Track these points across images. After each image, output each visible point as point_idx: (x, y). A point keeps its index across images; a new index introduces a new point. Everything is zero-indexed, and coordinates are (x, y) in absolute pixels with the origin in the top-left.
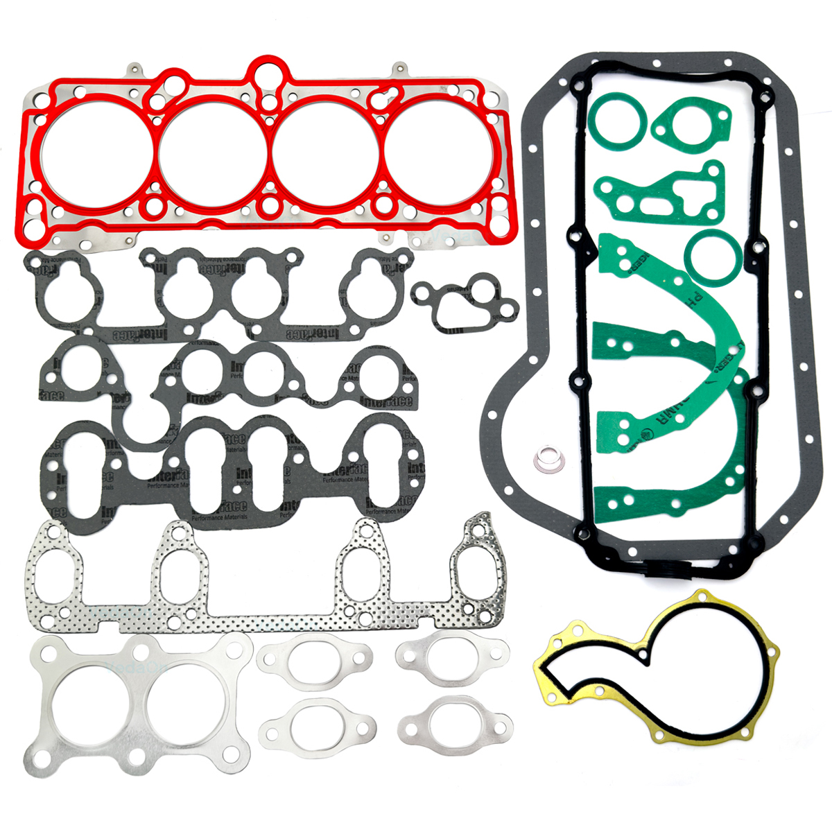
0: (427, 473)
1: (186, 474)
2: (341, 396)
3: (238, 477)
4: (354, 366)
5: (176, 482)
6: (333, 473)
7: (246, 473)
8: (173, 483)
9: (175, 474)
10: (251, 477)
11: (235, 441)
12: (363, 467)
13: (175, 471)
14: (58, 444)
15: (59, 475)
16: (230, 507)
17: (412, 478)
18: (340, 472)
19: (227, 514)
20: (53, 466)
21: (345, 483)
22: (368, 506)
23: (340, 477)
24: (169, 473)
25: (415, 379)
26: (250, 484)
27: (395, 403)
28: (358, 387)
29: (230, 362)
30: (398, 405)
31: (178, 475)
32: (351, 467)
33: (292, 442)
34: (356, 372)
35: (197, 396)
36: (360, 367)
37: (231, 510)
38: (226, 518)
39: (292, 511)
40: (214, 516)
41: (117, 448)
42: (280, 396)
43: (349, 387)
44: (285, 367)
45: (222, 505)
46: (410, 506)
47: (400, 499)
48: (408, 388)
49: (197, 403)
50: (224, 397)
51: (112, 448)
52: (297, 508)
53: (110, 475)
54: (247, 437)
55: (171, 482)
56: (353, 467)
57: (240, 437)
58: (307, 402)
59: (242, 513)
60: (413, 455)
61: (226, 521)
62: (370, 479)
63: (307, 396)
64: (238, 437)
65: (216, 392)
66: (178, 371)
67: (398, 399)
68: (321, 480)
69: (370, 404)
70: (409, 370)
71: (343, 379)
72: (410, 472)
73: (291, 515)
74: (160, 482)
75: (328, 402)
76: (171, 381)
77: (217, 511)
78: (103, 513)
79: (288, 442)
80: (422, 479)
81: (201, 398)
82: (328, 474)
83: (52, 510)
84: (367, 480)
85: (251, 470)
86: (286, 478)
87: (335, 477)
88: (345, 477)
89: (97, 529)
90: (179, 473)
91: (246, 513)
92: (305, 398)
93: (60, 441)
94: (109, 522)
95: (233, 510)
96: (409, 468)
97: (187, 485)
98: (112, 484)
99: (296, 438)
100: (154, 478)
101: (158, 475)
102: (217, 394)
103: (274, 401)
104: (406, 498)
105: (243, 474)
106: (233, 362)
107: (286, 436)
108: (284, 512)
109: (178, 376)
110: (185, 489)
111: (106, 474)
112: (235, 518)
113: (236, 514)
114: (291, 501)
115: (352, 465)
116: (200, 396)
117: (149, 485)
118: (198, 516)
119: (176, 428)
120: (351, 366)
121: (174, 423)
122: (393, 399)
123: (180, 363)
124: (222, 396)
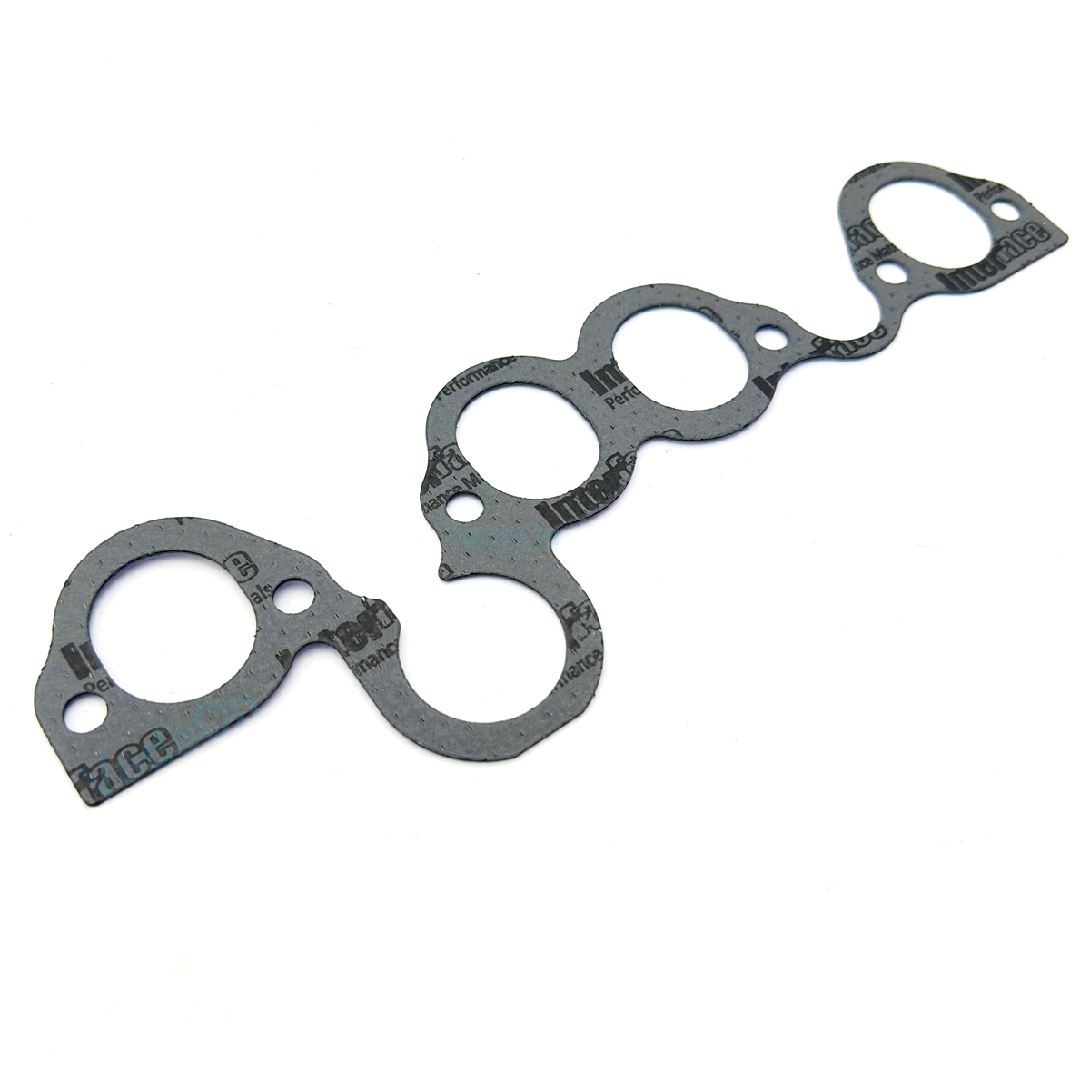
4: (862, 232)
28: (911, 265)
29: (577, 381)
30: (1026, 250)
34: (874, 237)
35: (568, 498)
36: (872, 224)
42: (765, 377)
43: (892, 274)
48: (1005, 212)
58: (838, 356)
63: (826, 342)
65: (605, 460)
67: (1012, 238)
69: (971, 280)
70: (968, 179)
71: (864, 268)
76: (465, 510)
92: (825, 349)
102: (614, 463)
103: (762, 395)
106: (586, 375)
109: (473, 485)
119: (583, 610)
120: (852, 232)
121: (566, 601)
122: (1002, 243)
123: (452, 453)
124: (628, 460)
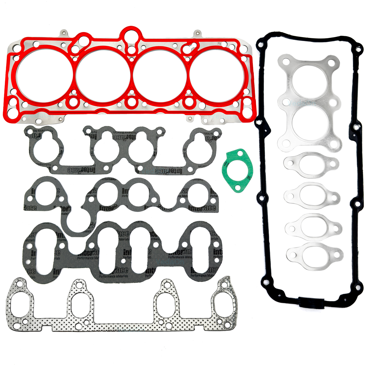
0: (223, 255)
1: (98, 252)
2: (178, 205)
3: (124, 254)
4: (185, 190)
5: (92, 256)
6: (174, 253)
7: (129, 252)
8: (91, 257)
9: (92, 252)
10: (131, 254)
11: (123, 235)
12: (190, 250)
13: (92, 250)
14: (33, 235)
15: (32, 251)
16: (120, 271)
17: (215, 257)
18: (177, 253)
19: (118, 274)
20: (30, 246)
21: (180, 259)
22: (192, 272)
23: (177, 255)
24: (89, 251)
25: (217, 196)
26: (131, 257)
27: (206, 209)
28: (187, 201)
29: (122, 189)
30: (208, 210)
31: (93, 253)
32: (183, 250)
33: (153, 236)
34: (186, 192)
35: (105, 207)
36: (188, 190)
37: (119, 272)
38: (117, 277)
39: (151, 274)
40: (111, 275)
41: (63, 237)
42: (147, 206)
43: (183, 200)
44: (149, 191)
45: (115, 269)
46: (215, 273)
47: (209, 269)
48: (213, 201)
49: (104, 211)
50: (118, 207)
51: (60, 237)
52: (154, 272)
53: (58, 252)
54: (130, 233)
55: (90, 256)
56: (184, 250)
57: (126, 232)
58: (161, 209)
59: (125, 274)
60: (216, 245)
61: (117, 278)
62: (193, 257)
63: (161, 206)
64: (125, 233)
65: (114, 204)
66: (95, 194)
67: (208, 207)
68: (167, 257)
69: (193, 209)
70: (213, 191)
71: (179, 197)
72: (214, 254)
73: (151, 276)
74: (84, 256)
75: (171, 209)
76: (91, 199)
77: (113, 273)
78: (54, 272)
79: (151, 236)
80: (221, 258)
81: (107, 208)
82: (171, 254)
83: (28, 270)
84: (191, 257)
85: (131, 251)
86: (149, 255)
87: (175, 256)
88: (180, 256)
89: (50, 281)
90: (94, 251)
91: (127, 274)
92: (160, 207)
93: (34, 233)
94: (56, 277)
95: (121, 272)
96: (214, 252)
97: (98, 258)
98: (60, 257)
99: (155, 234)
100: (81, 254)
101: (83, 253)
102: (115, 206)
103: (144, 209)
104: (212, 268)
105: (127, 252)
106: (123, 189)
107: (150, 232)
108: (147, 274)
109: (95, 196)
110: (97, 260)
111: (57, 251)
112: (122, 276)
113: (122, 274)
114: (151, 268)
115: (184, 249)
116: (106, 207)
117: (78, 258)
118: (103, 275)
119: (94, 224)
120: (183, 189)
121: (93, 221)
122: (206, 207)
123: (96, 190)
124: (117, 206)
